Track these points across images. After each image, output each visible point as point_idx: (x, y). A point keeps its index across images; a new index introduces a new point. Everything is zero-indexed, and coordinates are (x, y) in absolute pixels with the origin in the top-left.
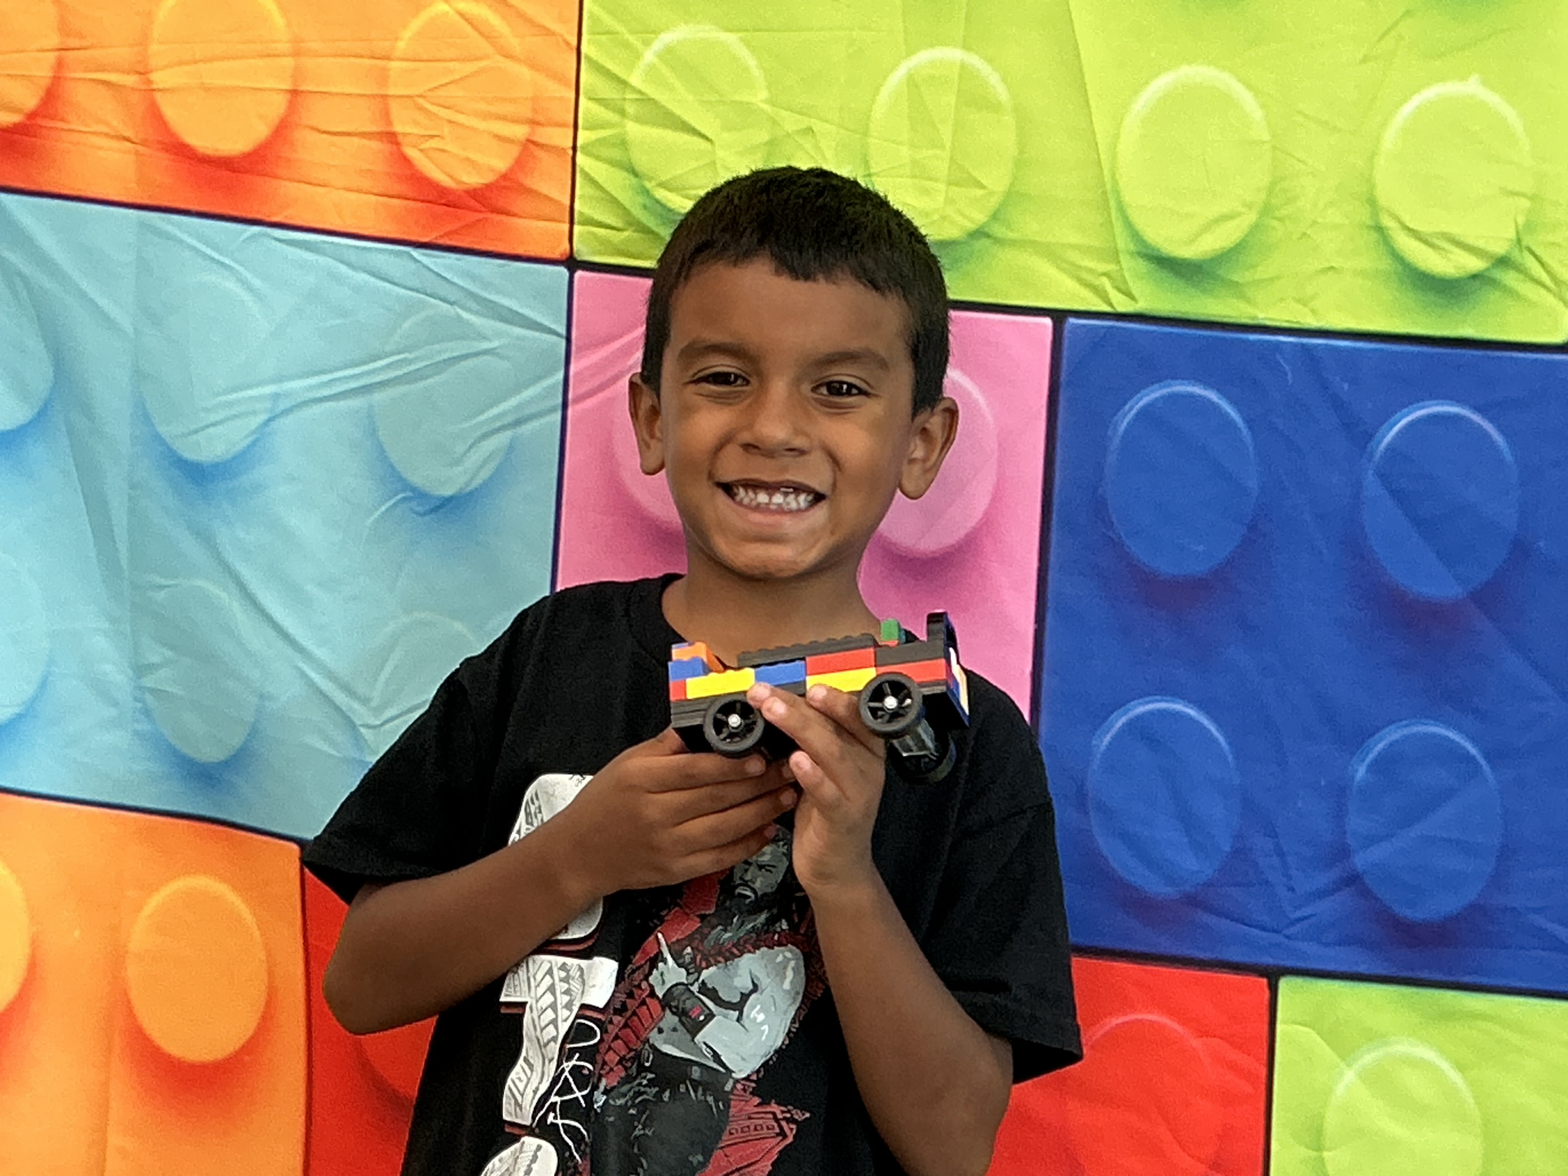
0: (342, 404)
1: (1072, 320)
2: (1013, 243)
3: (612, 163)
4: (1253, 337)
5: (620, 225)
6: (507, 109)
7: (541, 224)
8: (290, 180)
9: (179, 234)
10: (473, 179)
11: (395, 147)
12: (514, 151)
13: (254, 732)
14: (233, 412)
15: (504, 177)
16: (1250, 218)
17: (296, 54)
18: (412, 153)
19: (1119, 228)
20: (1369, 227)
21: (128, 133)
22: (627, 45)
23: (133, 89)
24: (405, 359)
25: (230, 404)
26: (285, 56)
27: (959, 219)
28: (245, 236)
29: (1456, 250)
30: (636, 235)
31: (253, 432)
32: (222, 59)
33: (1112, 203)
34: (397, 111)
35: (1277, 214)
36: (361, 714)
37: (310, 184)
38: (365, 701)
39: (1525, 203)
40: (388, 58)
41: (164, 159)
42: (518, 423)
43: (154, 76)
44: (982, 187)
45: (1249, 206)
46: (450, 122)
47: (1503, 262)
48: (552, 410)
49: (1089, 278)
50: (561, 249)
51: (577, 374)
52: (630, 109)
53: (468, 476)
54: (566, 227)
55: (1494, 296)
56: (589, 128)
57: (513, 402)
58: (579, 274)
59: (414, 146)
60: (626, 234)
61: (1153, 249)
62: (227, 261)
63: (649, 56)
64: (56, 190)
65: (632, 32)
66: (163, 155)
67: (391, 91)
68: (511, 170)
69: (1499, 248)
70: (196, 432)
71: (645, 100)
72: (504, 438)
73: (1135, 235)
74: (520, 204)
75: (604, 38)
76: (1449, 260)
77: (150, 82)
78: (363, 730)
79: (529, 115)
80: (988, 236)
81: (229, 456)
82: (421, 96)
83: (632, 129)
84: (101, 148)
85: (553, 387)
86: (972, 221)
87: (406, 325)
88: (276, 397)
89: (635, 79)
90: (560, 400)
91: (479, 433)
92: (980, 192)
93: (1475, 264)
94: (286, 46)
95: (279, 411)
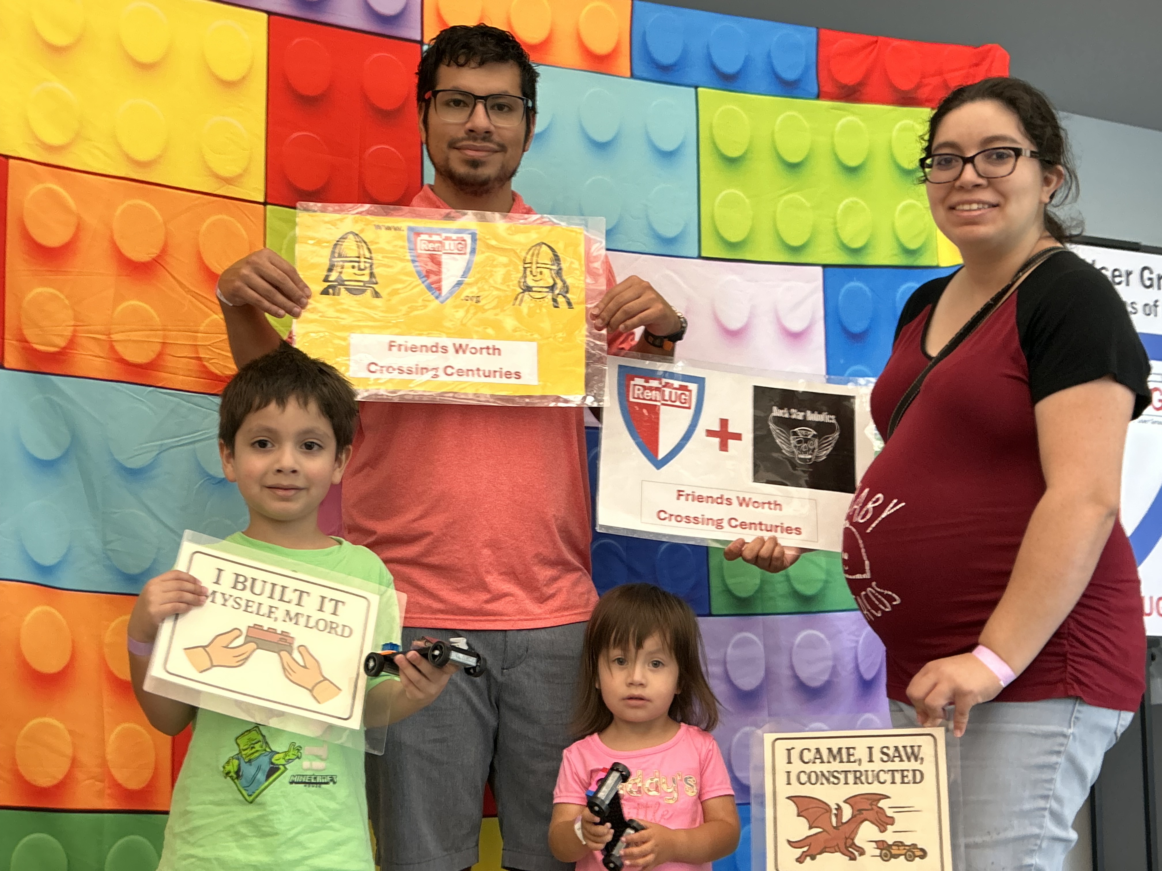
0: (185, 448)
8: (163, 372)
11: (199, 362)
13: (155, 561)
14: (145, 450)
17: (164, 330)
18: (205, 363)
21: (105, 356)
23: (104, 340)
24: (207, 432)
25: (144, 448)
26: (159, 330)
28: (147, 390)
31: (152, 458)
32: (138, 330)
34: (201, 350)
37: (171, 373)
40: (197, 333)
41: (117, 365)
43: (112, 336)
46: (219, 354)
59: (207, 362)
62: (140, 398)
64: (73, 374)
66: (117, 363)
67: (199, 343)
70: (131, 458)
77: (111, 338)
81: (144, 465)
82: (209, 345)
84: (93, 360)
87: (206, 421)
88: (162, 445)
94: (160, 328)
95: (163, 450)
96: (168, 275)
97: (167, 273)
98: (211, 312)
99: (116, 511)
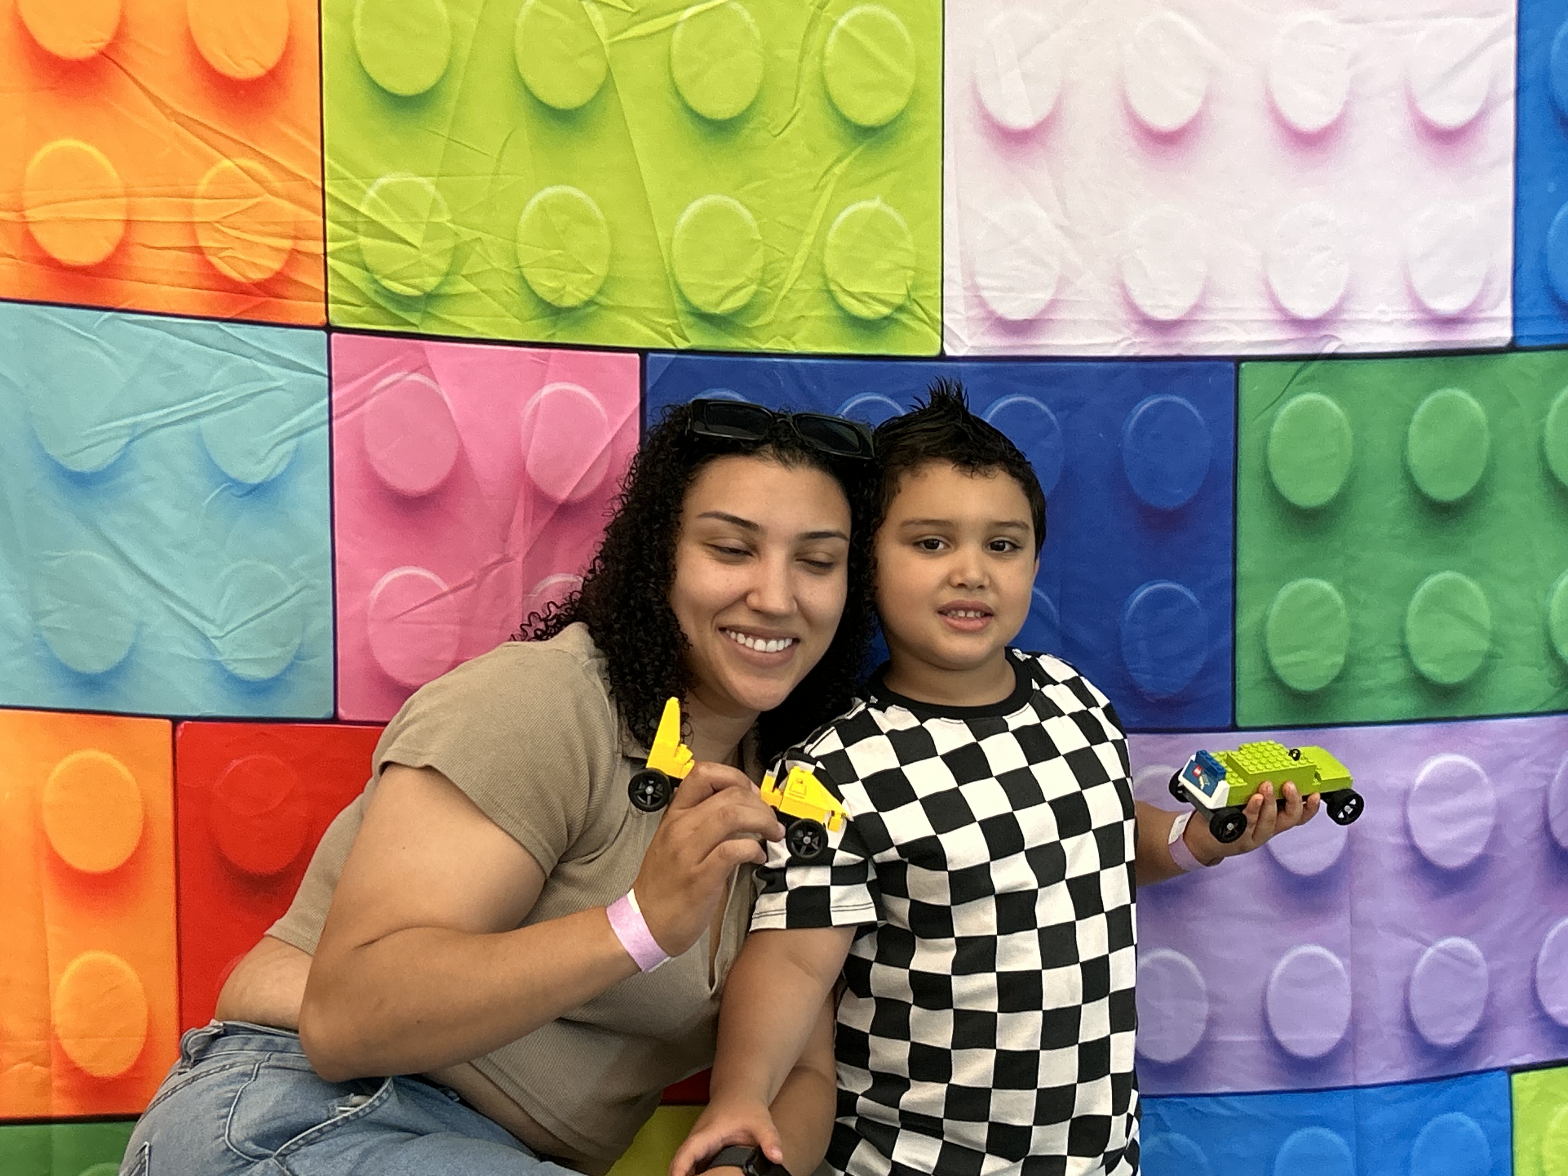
0: (182, 427)
1: (651, 355)
2: (612, 308)
3: (351, 263)
4: (758, 360)
5: (359, 303)
6: (278, 229)
7: (306, 303)
8: (131, 280)
9: (54, 319)
10: (257, 276)
11: (200, 257)
12: (285, 256)
13: (133, 650)
14: (104, 437)
15: (279, 273)
16: (753, 287)
17: (128, 195)
18: (214, 260)
19: (675, 296)
20: (822, 290)
21: (13, 253)
22: (355, 187)
23: (10, 222)
24: (221, 396)
25: (102, 432)
26: (118, 196)
27: (577, 293)
28: (102, 319)
29: (874, 303)
30: (371, 309)
31: (119, 451)
32: (76, 200)
33: (671, 280)
34: (201, 232)
35: (769, 285)
36: (211, 631)
37: (144, 282)
38: (211, 621)
39: (911, 273)
40: (192, 197)
41: (37, 268)
42: (301, 433)
43: (27, 213)
44: (590, 273)
45: (751, 281)
46: (239, 238)
47: (900, 309)
48: (323, 423)
49: (659, 328)
50: (321, 319)
51: (337, 400)
52: (361, 227)
53: (270, 470)
54: (323, 305)
55: (897, 330)
56: (333, 240)
57: (295, 420)
58: (334, 335)
59: (215, 255)
60: (364, 309)
61: (697, 309)
62: (90, 336)
63: (372, 193)
65: (358, 177)
66: (39, 266)
67: (197, 219)
68: (283, 269)
69: (898, 301)
70: (78, 452)
71: (371, 222)
72: (290, 445)
73: (686, 301)
74: (292, 291)
75: (341, 182)
76: (870, 308)
77: (24, 217)
78: (213, 640)
79: (293, 233)
80: (596, 304)
81: (105, 466)
82: (218, 222)
83: (363, 240)
85: (322, 408)
86: (586, 295)
87: (219, 373)
88: (134, 425)
89: (363, 209)
90: (326, 416)
91: (273, 442)
92: (591, 276)
93: (886, 311)
94: (120, 191)
95: (137, 434)
96: (131, 82)
97: (126, 77)
98: (219, 156)
99: (54, 554)
